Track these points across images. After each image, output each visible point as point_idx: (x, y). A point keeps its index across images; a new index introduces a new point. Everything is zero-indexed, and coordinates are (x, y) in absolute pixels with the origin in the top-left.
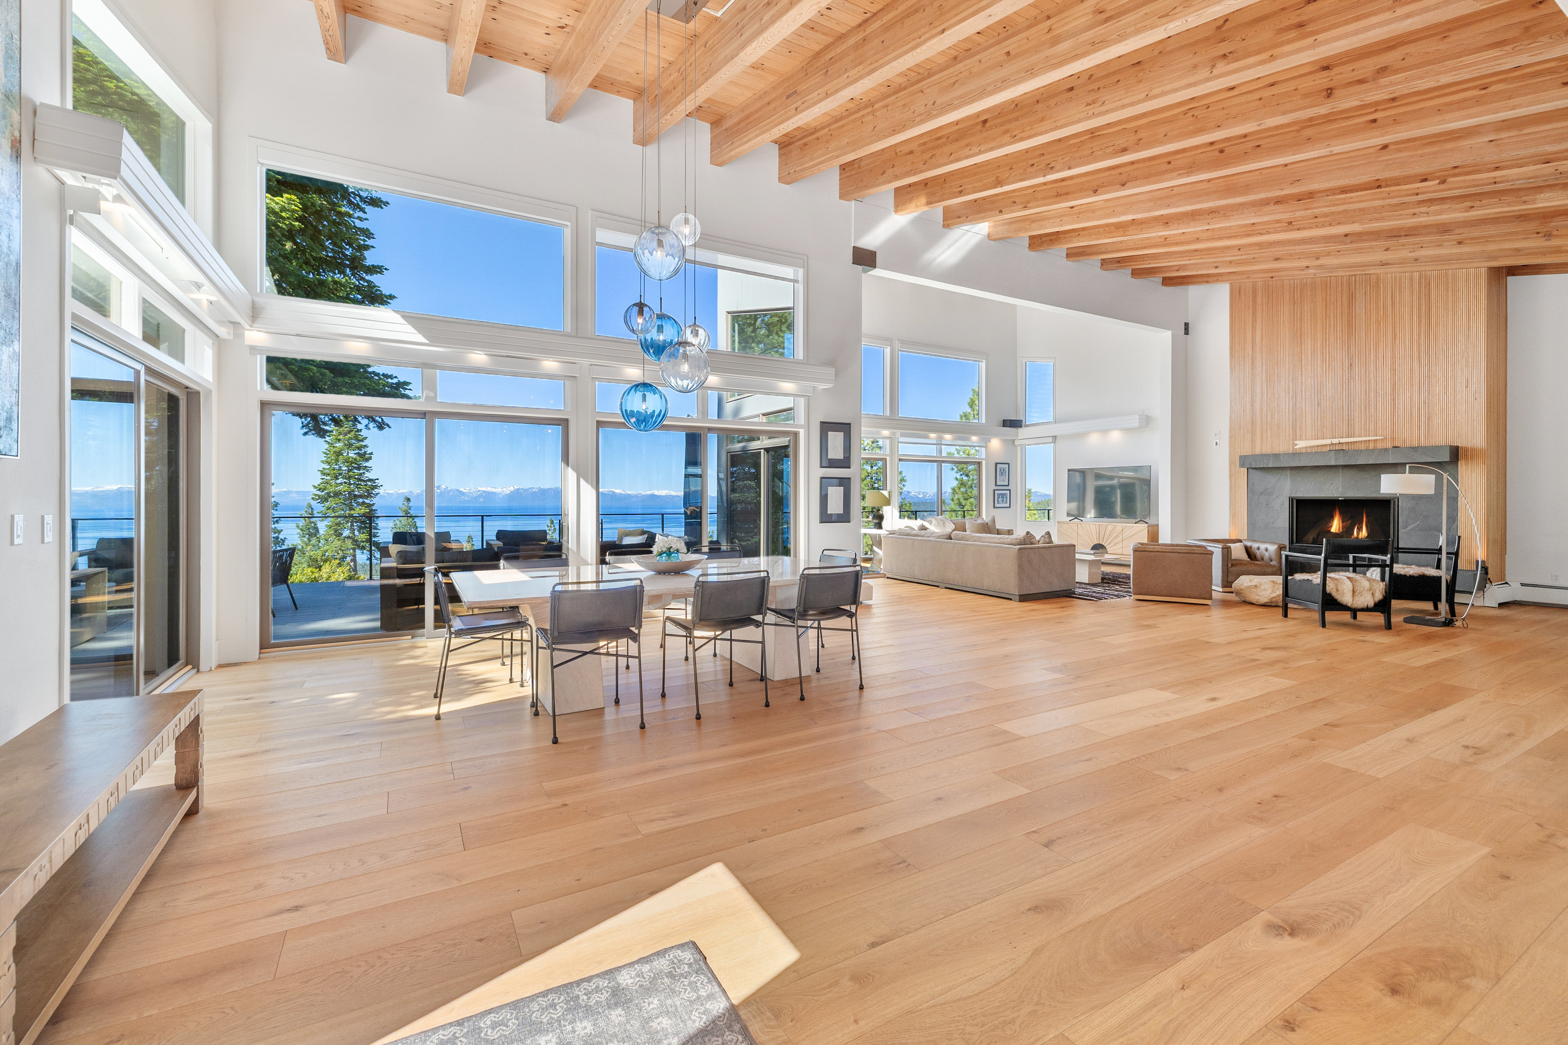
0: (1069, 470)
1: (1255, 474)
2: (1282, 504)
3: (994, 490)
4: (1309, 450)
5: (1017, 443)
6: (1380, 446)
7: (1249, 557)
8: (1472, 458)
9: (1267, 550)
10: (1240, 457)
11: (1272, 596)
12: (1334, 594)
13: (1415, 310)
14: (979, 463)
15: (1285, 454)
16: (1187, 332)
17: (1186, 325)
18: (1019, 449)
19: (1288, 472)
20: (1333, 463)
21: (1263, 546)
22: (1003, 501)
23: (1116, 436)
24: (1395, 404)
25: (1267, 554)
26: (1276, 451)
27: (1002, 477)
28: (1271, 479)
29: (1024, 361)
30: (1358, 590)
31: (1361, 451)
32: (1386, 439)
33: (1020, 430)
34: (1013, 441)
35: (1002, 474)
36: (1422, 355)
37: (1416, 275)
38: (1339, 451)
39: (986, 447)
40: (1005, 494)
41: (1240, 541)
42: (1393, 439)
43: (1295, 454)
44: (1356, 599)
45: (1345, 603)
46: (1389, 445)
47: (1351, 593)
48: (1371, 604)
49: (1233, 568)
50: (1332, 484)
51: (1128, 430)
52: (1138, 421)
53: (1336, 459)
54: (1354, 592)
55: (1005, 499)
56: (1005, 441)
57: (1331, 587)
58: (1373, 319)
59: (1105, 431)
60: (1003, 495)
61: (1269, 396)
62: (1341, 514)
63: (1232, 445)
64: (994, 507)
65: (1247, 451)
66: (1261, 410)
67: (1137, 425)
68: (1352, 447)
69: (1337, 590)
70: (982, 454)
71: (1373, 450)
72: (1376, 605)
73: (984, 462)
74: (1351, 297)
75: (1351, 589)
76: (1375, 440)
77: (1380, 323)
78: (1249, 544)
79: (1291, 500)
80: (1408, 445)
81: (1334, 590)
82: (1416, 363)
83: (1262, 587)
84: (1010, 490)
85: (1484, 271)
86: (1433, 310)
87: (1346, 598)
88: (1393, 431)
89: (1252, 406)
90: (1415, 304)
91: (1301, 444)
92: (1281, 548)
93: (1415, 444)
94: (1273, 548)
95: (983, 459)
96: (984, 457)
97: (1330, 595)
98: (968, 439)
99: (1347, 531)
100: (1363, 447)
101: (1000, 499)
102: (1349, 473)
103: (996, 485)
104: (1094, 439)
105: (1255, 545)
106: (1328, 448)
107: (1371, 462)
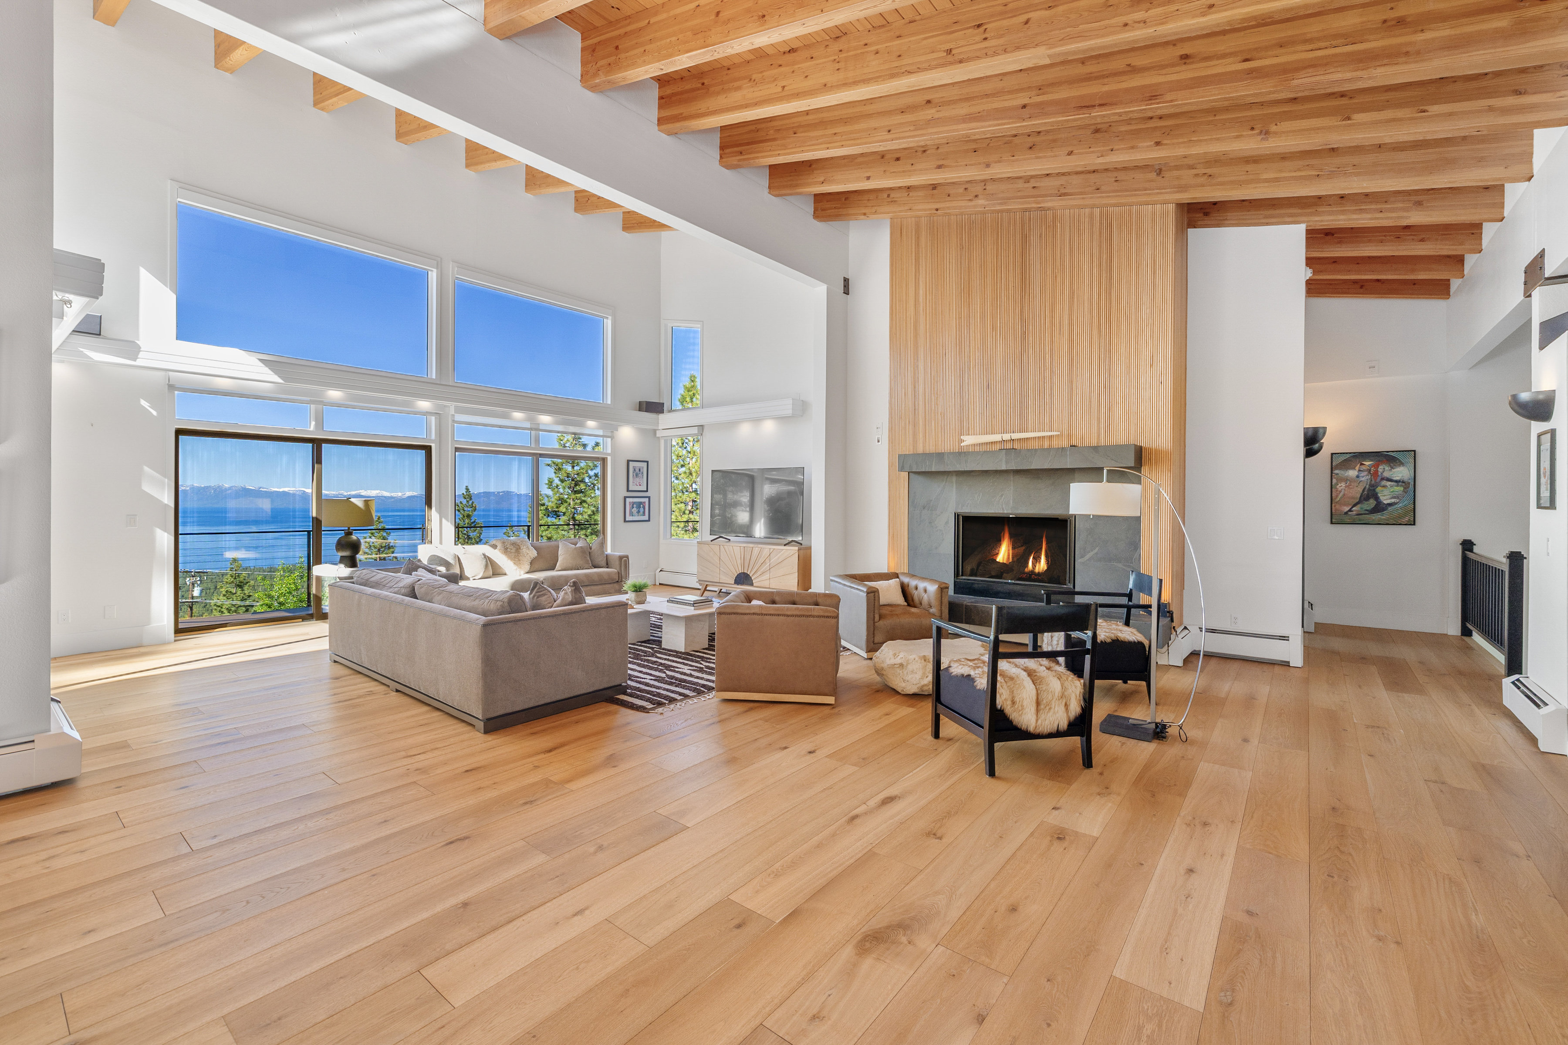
0: (713, 471)
1: (918, 480)
2: (947, 523)
3: (625, 498)
4: (977, 449)
5: (659, 434)
6: (1055, 444)
7: (906, 601)
8: (1156, 463)
9: (925, 591)
10: (900, 456)
11: (922, 683)
12: (1009, 710)
13: (1095, 259)
14: (604, 460)
15: (950, 453)
16: (846, 291)
17: (846, 281)
18: (662, 442)
19: (954, 479)
20: (1004, 468)
21: (922, 585)
22: (639, 512)
23: (769, 427)
24: (1072, 389)
25: (925, 597)
26: (941, 450)
27: (638, 479)
28: (935, 489)
29: (670, 325)
30: (1045, 698)
31: (1036, 450)
32: (1062, 435)
33: (661, 416)
34: (655, 431)
35: (637, 475)
36: (1103, 321)
37: (1097, 211)
38: (1010, 450)
39: (612, 437)
40: (641, 503)
41: (896, 576)
42: (1070, 436)
43: (962, 454)
44: (1042, 716)
45: (1024, 727)
46: (1065, 443)
47: (1034, 705)
48: (1064, 725)
49: (881, 622)
50: (1002, 496)
51: (781, 419)
52: (791, 407)
53: (1007, 462)
54: (1038, 703)
55: (642, 510)
56: (642, 432)
57: (1004, 697)
58: (1049, 272)
59: (757, 420)
60: (639, 505)
61: (933, 373)
62: (1012, 536)
63: (891, 441)
64: (625, 521)
65: (908, 450)
66: (924, 394)
67: (789, 412)
68: (1025, 446)
69: (1013, 703)
70: (606, 448)
71: (1049, 450)
72: (1071, 724)
73: (609, 458)
74: (1025, 239)
75: (1035, 698)
76: (1050, 437)
77: (1056, 277)
78: (906, 580)
79: (957, 516)
80: (1086, 444)
81: (1009, 702)
82: (1095, 332)
83: (910, 667)
84: (649, 498)
85: (1171, 207)
86: (1115, 260)
87: (1026, 718)
88: (1070, 426)
89: (915, 387)
90: (1096, 251)
91: (969, 440)
92: (943, 589)
93: (1094, 443)
94: (932, 588)
95: (609, 454)
96: (609, 451)
97: (1001, 711)
98: (581, 425)
99: (1020, 560)
100: (1036, 445)
101: (635, 510)
102: (1022, 481)
103: (628, 490)
104: (745, 430)
105: (913, 583)
106: (998, 447)
107: (1046, 466)
